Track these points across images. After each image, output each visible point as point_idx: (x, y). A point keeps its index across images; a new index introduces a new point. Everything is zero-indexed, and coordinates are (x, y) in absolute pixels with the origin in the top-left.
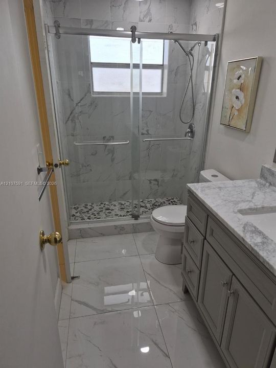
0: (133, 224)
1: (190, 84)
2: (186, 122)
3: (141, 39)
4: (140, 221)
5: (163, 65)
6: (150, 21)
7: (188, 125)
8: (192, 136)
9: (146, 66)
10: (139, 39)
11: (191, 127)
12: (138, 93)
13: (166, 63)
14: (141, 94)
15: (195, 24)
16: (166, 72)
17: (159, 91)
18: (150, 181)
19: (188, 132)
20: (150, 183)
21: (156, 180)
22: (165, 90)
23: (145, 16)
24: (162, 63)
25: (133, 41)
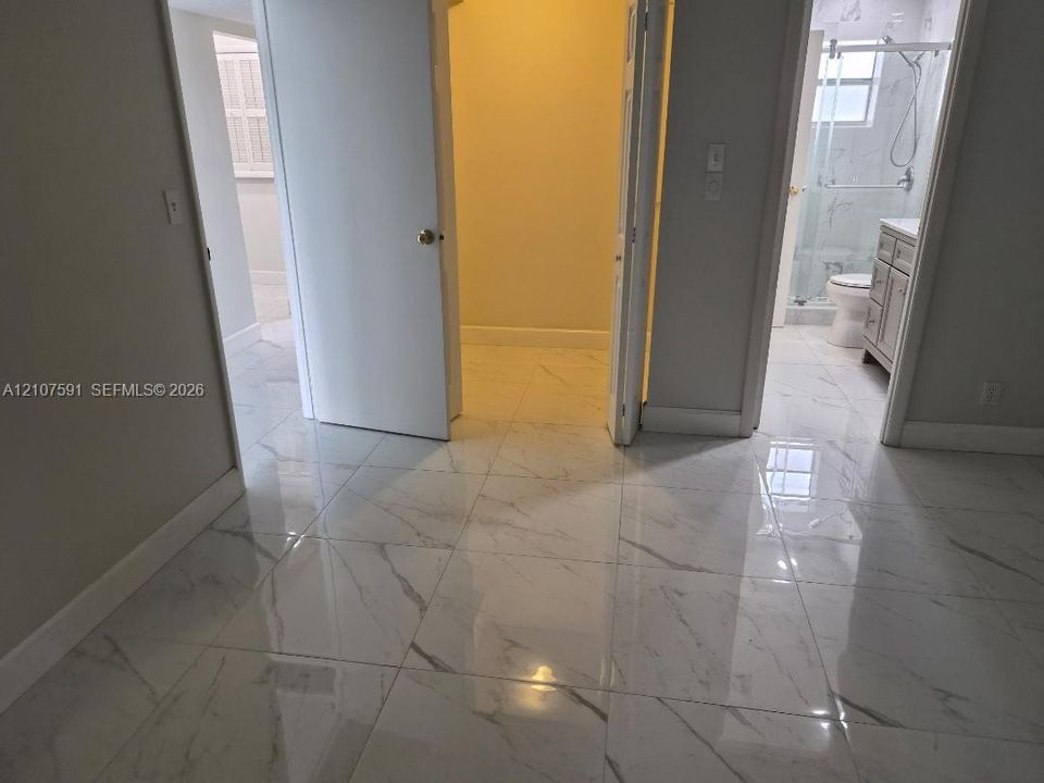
0: (796, 310)
1: (913, 108)
2: (899, 164)
3: (842, 54)
4: (805, 307)
5: (871, 79)
6: (858, 18)
7: (905, 169)
8: (908, 189)
9: (845, 82)
10: (839, 54)
11: (908, 173)
12: (828, 123)
13: (878, 74)
14: (832, 124)
15: (930, 20)
16: (876, 88)
17: (860, 118)
18: (827, 265)
19: (903, 180)
20: (828, 268)
21: (837, 264)
22: (871, 117)
23: (851, 13)
24: (870, 77)
25: (832, 57)
